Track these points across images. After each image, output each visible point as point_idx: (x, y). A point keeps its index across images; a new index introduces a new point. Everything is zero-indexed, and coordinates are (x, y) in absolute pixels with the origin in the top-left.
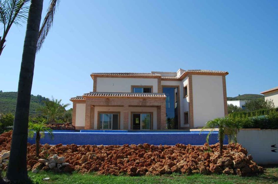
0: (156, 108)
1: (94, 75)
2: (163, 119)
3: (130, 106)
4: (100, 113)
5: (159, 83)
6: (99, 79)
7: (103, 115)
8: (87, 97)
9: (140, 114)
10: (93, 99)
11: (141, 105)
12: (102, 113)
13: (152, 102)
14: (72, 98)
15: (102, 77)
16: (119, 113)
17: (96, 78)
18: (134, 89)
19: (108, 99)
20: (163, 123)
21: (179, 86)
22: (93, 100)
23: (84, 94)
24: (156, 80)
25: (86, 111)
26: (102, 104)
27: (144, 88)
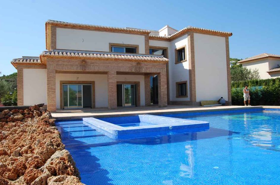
0: (143, 77)
1: (52, 24)
2: (163, 92)
3: (118, 73)
4: (63, 83)
5: (147, 42)
6: (59, 30)
7: (68, 86)
8: (50, 57)
9: (121, 85)
10: (58, 61)
11: (133, 71)
12: (66, 83)
13: (149, 68)
14: (15, 60)
15: (65, 28)
16: (93, 83)
17: (56, 29)
18: (113, 48)
19: (84, 61)
20: (164, 98)
21: (167, 48)
22: (60, 63)
23: (43, 52)
24: (143, 38)
25: (48, 81)
26: (74, 69)
27: (126, 48)
